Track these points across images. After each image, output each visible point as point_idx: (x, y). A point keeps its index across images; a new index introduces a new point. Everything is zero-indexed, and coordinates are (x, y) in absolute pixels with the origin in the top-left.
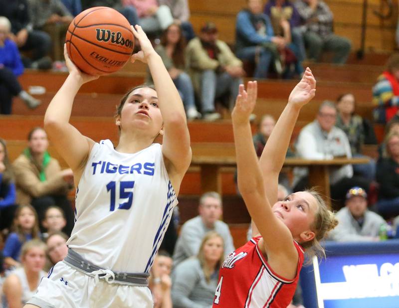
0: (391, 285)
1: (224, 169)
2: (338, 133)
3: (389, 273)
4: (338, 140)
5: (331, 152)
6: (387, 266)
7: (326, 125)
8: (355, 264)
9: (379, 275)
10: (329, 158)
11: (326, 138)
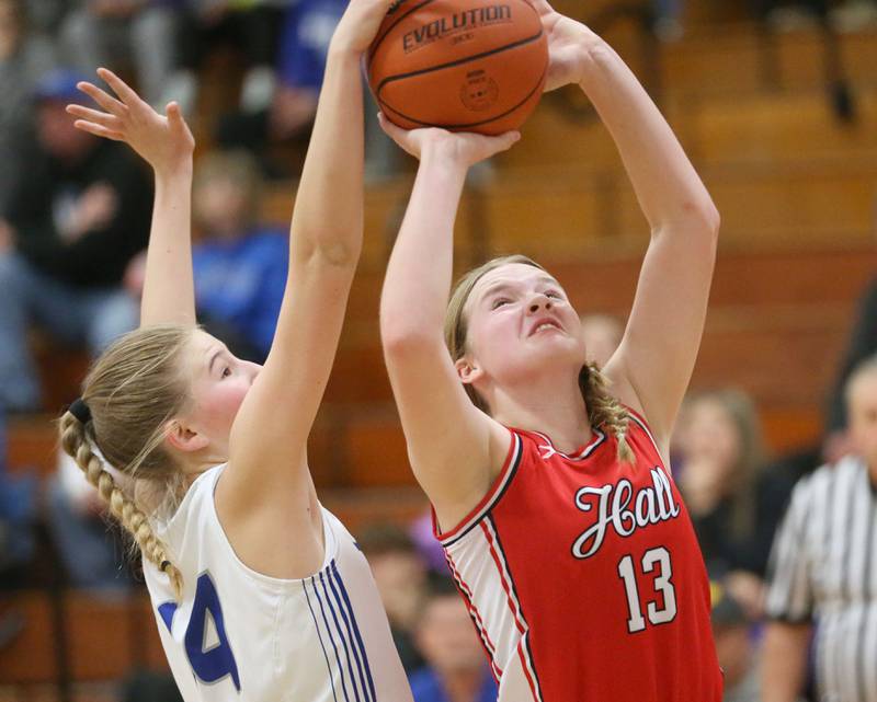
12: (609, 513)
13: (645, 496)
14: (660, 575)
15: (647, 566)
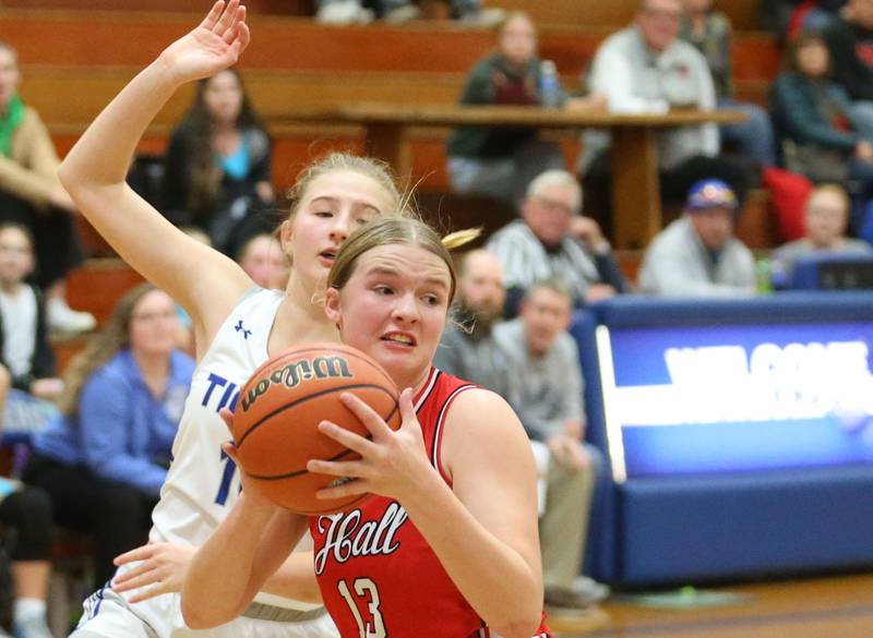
0: (777, 395)
1: (416, 132)
2: (685, 54)
3: (771, 367)
4: (682, 70)
5: (663, 96)
6: (766, 351)
7: (657, 38)
8: (694, 345)
9: (750, 370)
10: (656, 109)
11: (652, 64)
12: (334, 540)
13: (368, 528)
14: (371, 602)
15: (360, 592)
